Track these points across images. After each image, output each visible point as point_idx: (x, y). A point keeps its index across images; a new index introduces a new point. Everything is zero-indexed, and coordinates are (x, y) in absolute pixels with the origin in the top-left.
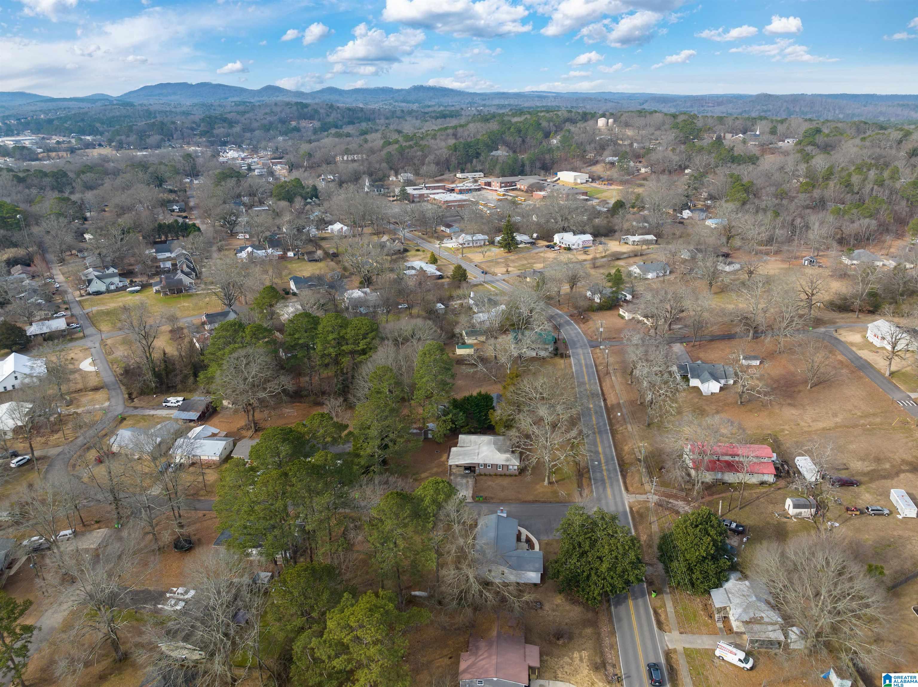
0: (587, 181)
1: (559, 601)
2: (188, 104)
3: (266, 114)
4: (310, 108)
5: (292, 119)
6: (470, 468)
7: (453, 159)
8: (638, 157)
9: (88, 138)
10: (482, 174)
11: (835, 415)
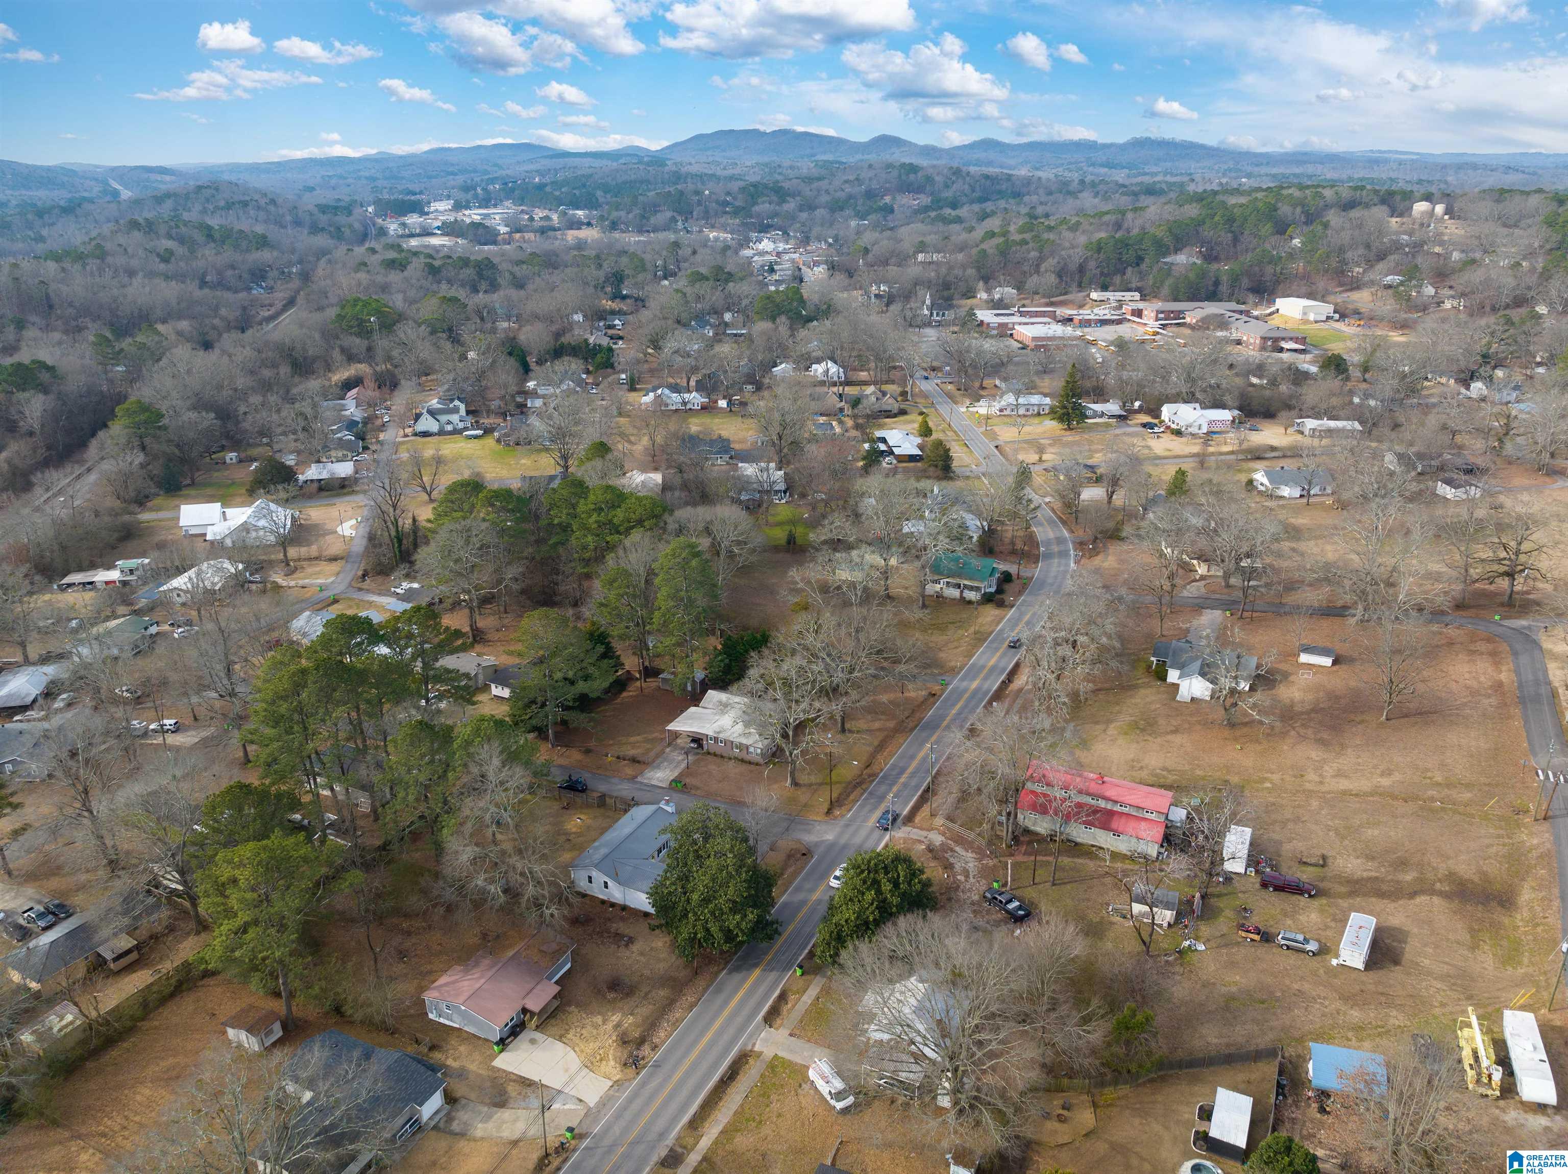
0: (1328, 318)
1: (660, 944)
2: (748, 163)
3: (846, 182)
4: (920, 174)
5: (887, 192)
6: (697, 740)
7: (1092, 264)
8: (1441, 276)
9: (580, 213)
10: (1137, 296)
11: (1387, 773)
